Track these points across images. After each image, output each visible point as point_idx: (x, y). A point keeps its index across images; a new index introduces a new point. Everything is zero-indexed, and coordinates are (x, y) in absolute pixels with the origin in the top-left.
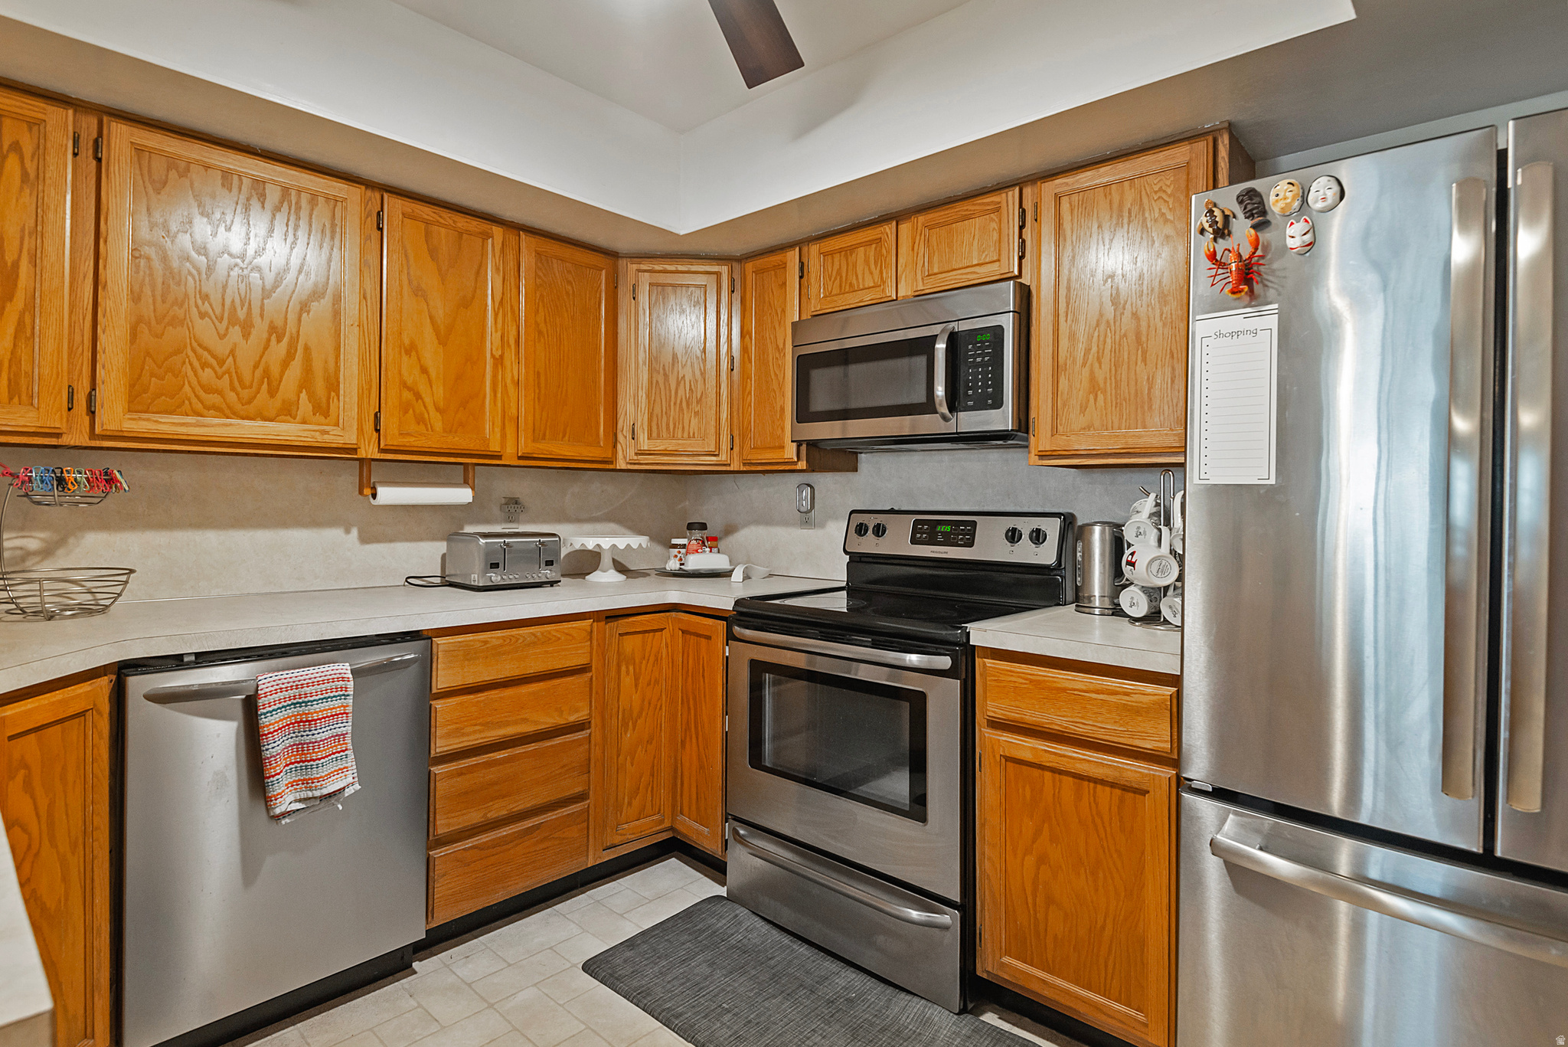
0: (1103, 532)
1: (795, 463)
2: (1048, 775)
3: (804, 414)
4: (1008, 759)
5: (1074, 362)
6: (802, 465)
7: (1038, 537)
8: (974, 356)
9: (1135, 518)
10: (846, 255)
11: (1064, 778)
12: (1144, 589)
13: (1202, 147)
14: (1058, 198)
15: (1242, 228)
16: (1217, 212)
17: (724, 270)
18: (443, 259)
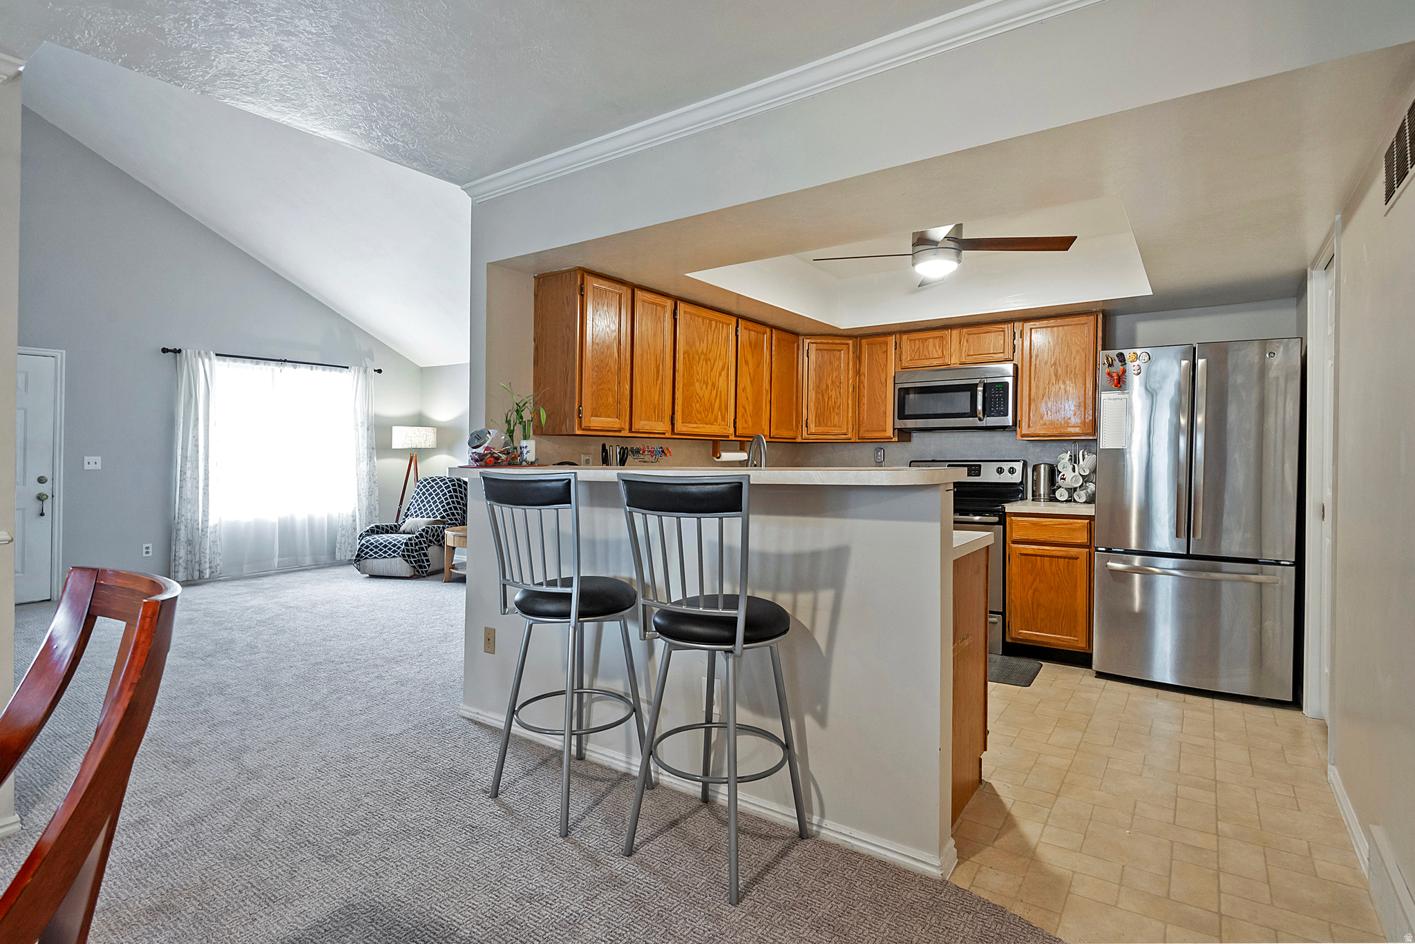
0: (1045, 468)
1: (892, 438)
2: (1039, 558)
3: (902, 415)
4: (1022, 554)
5: (1038, 398)
6: (896, 439)
7: (1012, 471)
8: (995, 394)
9: (1062, 461)
10: (923, 342)
11: (1046, 558)
12: (1066, 489)
13: (1092, 318)
14: (1031, 329)
15: (1117, 363)
16: (1110, 359)
17: (850, 342)
18: (753, 345)
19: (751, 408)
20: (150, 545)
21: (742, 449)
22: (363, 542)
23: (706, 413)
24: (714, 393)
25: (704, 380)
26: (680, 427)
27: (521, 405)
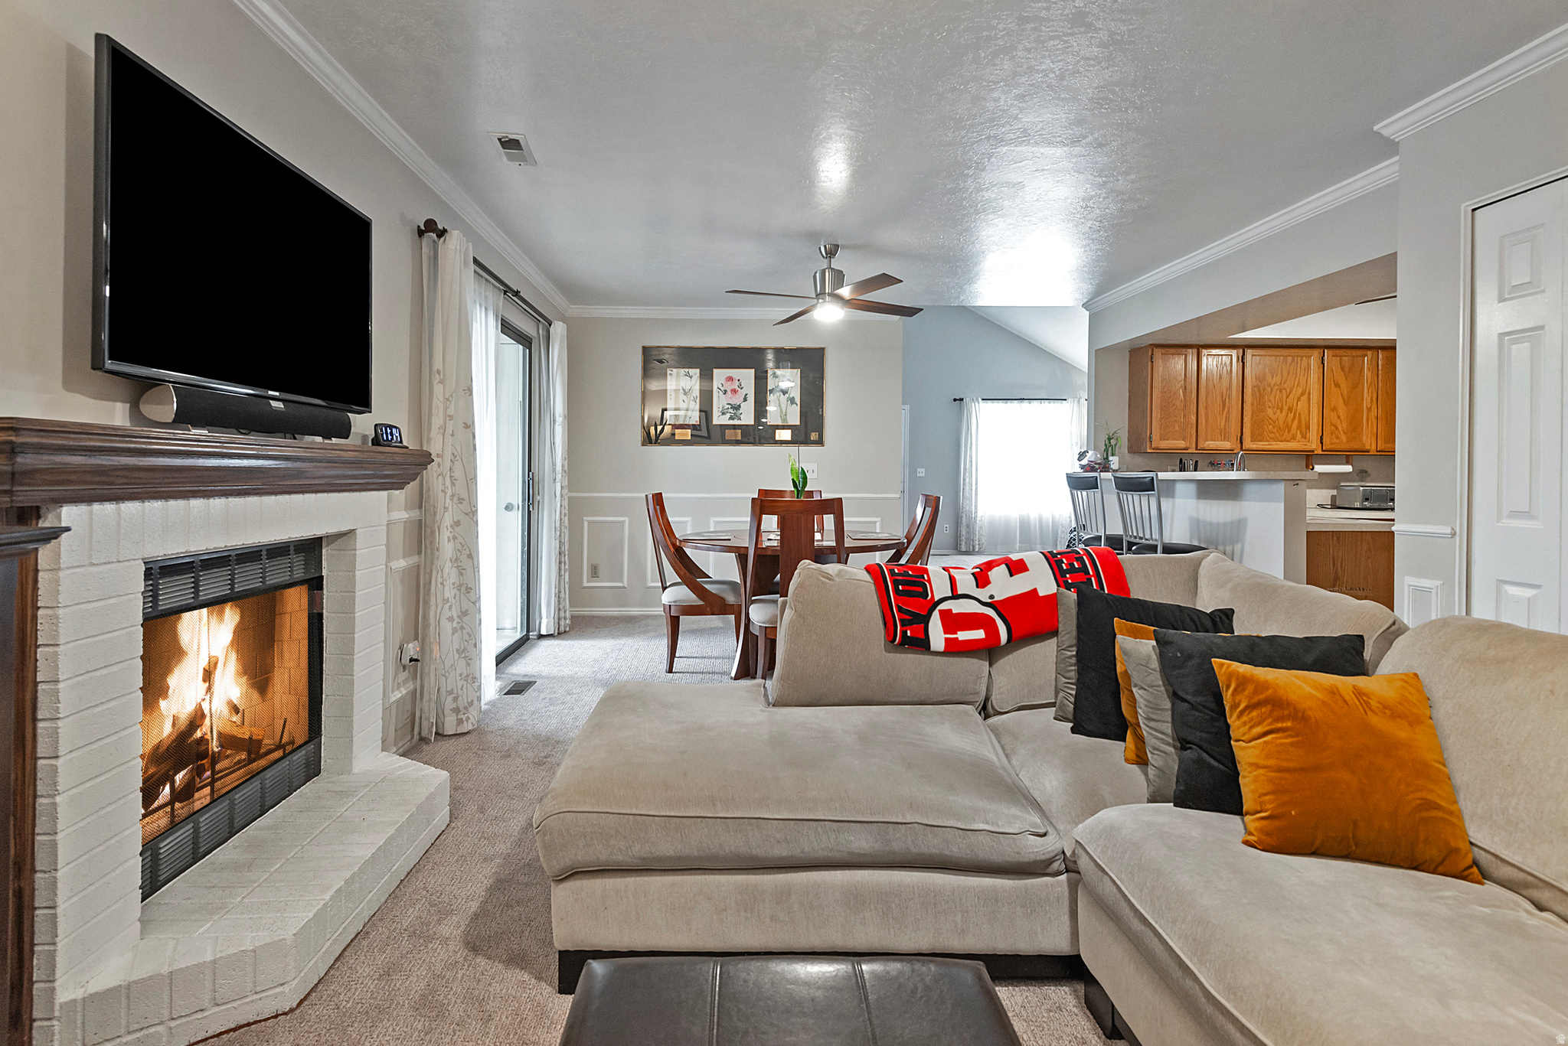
18: (1346, 369)
19: (1345, 425)
20: (947, 526)
21: (1347, 463)
22: (1072, 535)
23: (1281, 433)
24: (1291, 416)
25: (1278, 405)
26: (1248, 444)
27: (1111, 435)
